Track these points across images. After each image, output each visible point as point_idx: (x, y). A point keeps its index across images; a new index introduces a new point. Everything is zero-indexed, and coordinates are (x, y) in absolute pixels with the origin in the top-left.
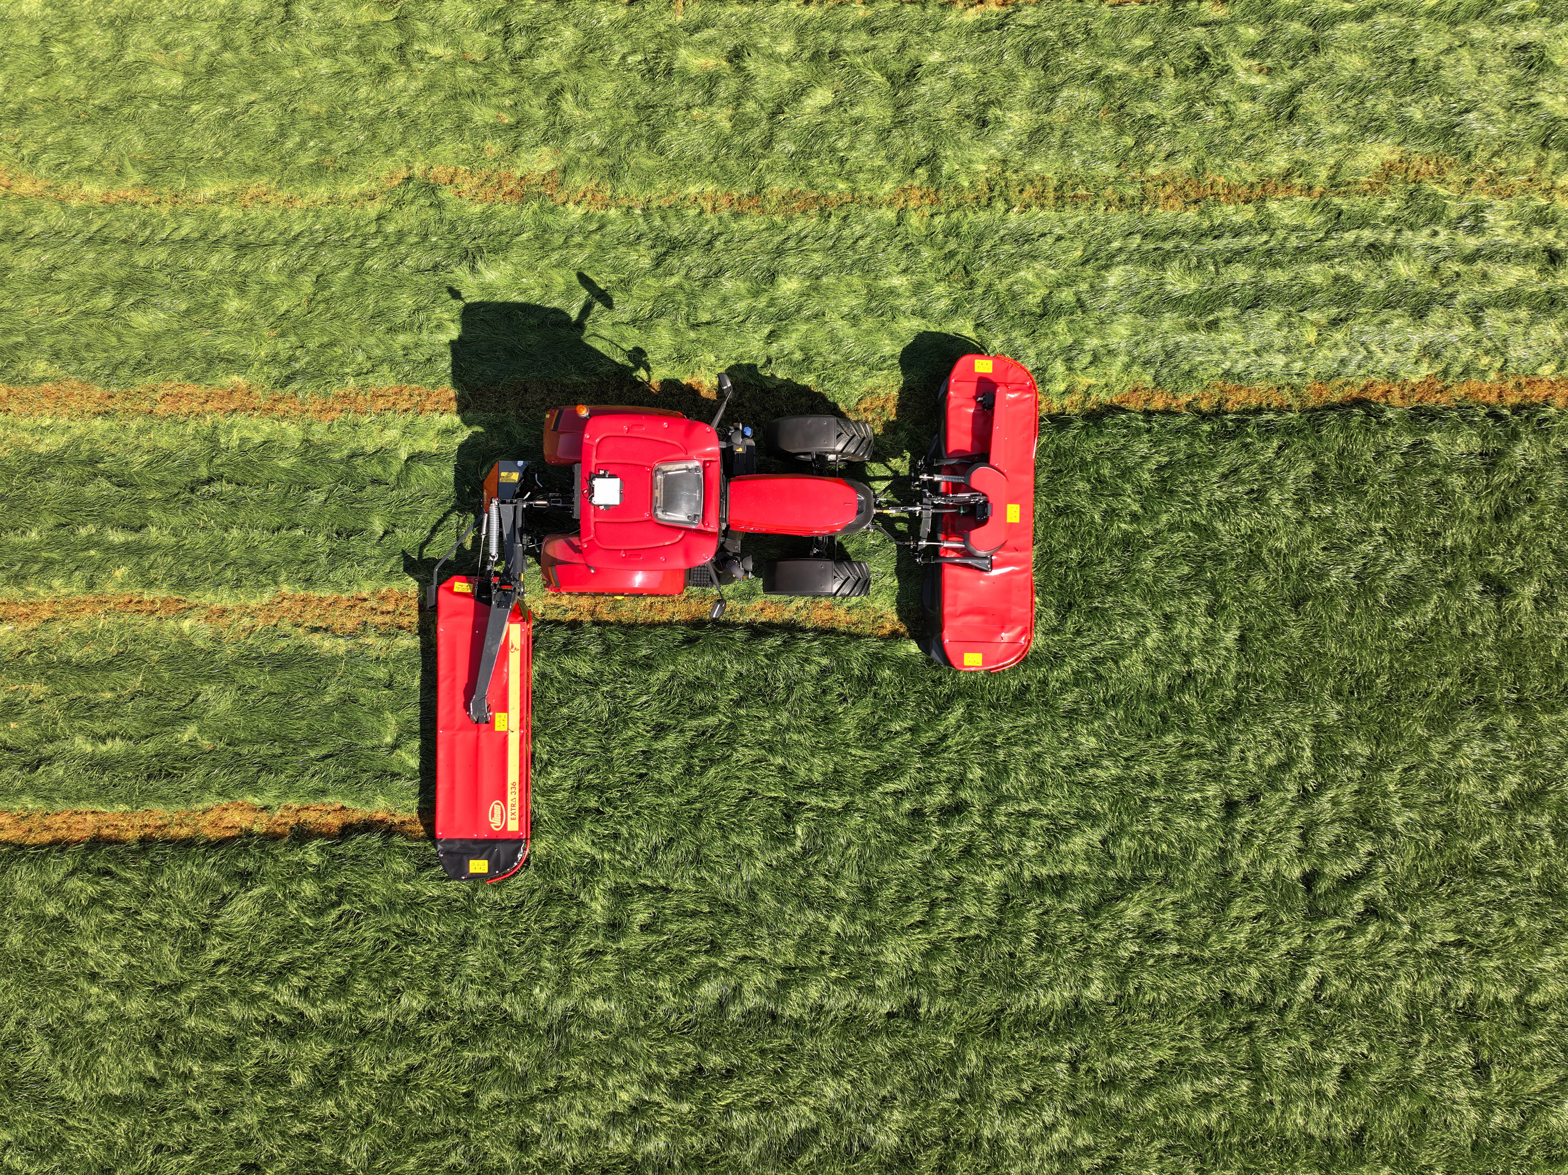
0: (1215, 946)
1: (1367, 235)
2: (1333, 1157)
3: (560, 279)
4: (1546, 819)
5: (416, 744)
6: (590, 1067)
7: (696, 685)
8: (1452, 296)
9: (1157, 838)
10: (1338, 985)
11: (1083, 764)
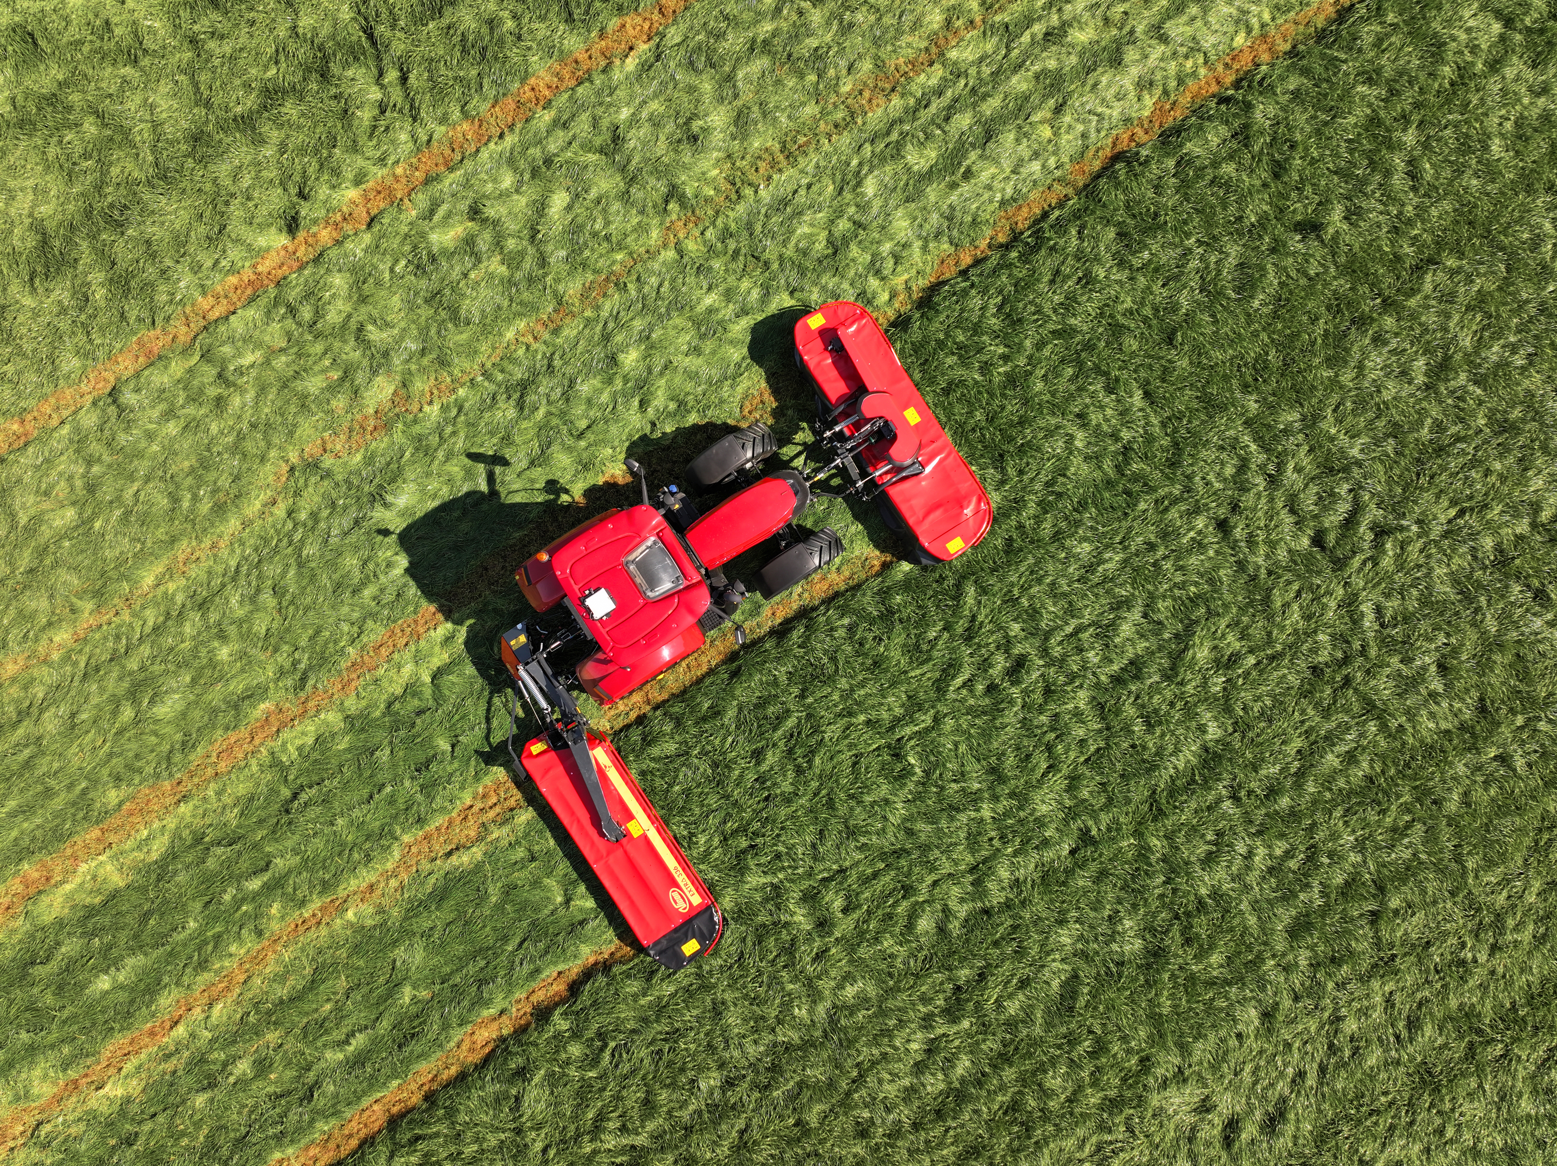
0: (1281, 638)
1: (1038, 28)
2: (1474, 735)
3: (455, 468)
4: (1463, 377)
5: (582, 888)
6: (875, 1041)
7: (762, 703)
8: (1132, 32)
9: (1182, 586)
10: (1392, 605)
11: (1090, 568)
